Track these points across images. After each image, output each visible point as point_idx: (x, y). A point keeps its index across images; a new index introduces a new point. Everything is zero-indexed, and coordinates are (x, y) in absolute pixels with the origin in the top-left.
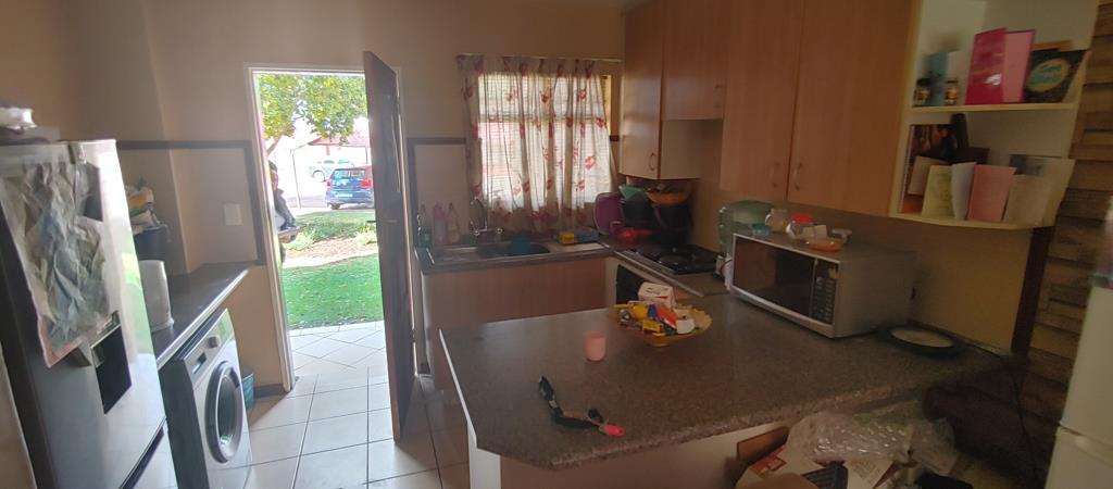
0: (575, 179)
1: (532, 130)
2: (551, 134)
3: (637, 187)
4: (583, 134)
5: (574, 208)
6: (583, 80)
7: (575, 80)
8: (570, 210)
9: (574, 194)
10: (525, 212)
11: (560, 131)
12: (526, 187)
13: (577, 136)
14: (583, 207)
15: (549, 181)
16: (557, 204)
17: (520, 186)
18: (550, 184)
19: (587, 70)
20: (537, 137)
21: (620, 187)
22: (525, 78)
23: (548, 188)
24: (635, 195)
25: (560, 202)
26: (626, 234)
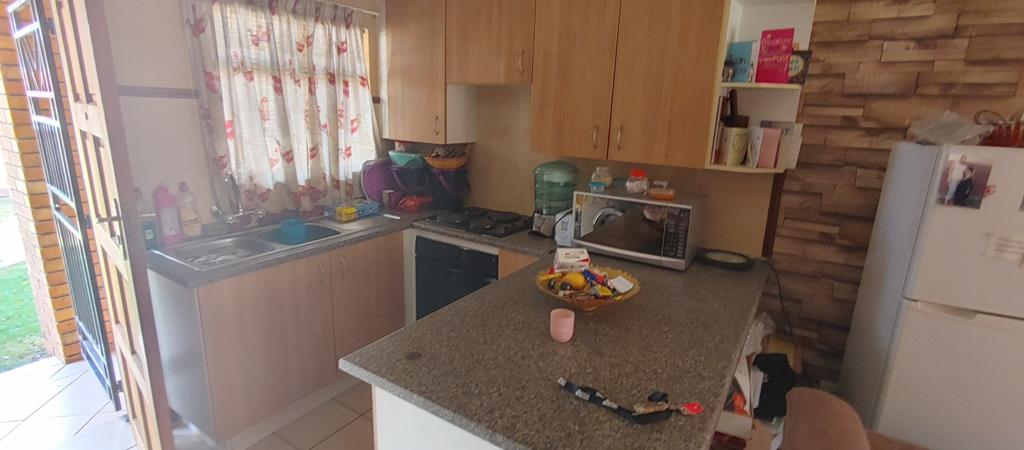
0: (342, 146)
1: (288, 85)
2: (312, 92)
3: (412, 152)
4: (346, 93)
5: (342, 179)
6: (343, 29)
7: (334, 28)
8: (338, 181)
9: (342, 162)
10: (288, 188)
11: (322, 88)
12: (288, 157)
13: (341, 97)
14: (351, 177)
15: (312, 149)
16: (325, 175)
17: (278, 156)
18: (314, 152)
19: (346, 19)
20: (296, 95)
21: (390, 153)
22: (276, 18)
23: (313, 156)
24: (411, 161)
25: (328, 173)
26: (410, 203)
